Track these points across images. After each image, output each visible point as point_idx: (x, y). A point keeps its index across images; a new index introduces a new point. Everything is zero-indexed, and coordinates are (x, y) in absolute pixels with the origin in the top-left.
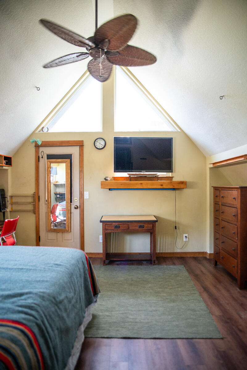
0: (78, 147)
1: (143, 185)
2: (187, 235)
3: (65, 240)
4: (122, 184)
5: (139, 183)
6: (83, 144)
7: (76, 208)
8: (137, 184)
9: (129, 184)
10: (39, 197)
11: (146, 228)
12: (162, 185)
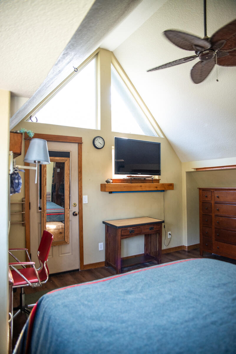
0: (77, 144)
1: (142, 187)
2: (170, 232)
3: (62, 254)
4: (124, 187)
5: (139, 185)
6: (82, 141)
7: (75, 214)
8: (137, 186)
9: (131, 187)
10: (30, 203)
11: (155, 229)
12: (157, 187)
